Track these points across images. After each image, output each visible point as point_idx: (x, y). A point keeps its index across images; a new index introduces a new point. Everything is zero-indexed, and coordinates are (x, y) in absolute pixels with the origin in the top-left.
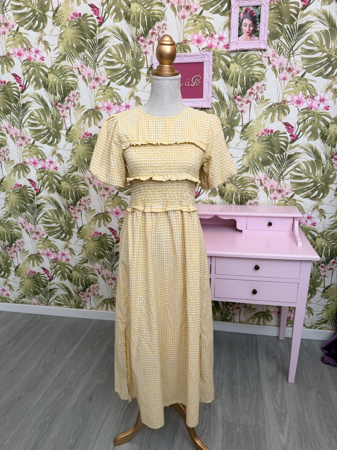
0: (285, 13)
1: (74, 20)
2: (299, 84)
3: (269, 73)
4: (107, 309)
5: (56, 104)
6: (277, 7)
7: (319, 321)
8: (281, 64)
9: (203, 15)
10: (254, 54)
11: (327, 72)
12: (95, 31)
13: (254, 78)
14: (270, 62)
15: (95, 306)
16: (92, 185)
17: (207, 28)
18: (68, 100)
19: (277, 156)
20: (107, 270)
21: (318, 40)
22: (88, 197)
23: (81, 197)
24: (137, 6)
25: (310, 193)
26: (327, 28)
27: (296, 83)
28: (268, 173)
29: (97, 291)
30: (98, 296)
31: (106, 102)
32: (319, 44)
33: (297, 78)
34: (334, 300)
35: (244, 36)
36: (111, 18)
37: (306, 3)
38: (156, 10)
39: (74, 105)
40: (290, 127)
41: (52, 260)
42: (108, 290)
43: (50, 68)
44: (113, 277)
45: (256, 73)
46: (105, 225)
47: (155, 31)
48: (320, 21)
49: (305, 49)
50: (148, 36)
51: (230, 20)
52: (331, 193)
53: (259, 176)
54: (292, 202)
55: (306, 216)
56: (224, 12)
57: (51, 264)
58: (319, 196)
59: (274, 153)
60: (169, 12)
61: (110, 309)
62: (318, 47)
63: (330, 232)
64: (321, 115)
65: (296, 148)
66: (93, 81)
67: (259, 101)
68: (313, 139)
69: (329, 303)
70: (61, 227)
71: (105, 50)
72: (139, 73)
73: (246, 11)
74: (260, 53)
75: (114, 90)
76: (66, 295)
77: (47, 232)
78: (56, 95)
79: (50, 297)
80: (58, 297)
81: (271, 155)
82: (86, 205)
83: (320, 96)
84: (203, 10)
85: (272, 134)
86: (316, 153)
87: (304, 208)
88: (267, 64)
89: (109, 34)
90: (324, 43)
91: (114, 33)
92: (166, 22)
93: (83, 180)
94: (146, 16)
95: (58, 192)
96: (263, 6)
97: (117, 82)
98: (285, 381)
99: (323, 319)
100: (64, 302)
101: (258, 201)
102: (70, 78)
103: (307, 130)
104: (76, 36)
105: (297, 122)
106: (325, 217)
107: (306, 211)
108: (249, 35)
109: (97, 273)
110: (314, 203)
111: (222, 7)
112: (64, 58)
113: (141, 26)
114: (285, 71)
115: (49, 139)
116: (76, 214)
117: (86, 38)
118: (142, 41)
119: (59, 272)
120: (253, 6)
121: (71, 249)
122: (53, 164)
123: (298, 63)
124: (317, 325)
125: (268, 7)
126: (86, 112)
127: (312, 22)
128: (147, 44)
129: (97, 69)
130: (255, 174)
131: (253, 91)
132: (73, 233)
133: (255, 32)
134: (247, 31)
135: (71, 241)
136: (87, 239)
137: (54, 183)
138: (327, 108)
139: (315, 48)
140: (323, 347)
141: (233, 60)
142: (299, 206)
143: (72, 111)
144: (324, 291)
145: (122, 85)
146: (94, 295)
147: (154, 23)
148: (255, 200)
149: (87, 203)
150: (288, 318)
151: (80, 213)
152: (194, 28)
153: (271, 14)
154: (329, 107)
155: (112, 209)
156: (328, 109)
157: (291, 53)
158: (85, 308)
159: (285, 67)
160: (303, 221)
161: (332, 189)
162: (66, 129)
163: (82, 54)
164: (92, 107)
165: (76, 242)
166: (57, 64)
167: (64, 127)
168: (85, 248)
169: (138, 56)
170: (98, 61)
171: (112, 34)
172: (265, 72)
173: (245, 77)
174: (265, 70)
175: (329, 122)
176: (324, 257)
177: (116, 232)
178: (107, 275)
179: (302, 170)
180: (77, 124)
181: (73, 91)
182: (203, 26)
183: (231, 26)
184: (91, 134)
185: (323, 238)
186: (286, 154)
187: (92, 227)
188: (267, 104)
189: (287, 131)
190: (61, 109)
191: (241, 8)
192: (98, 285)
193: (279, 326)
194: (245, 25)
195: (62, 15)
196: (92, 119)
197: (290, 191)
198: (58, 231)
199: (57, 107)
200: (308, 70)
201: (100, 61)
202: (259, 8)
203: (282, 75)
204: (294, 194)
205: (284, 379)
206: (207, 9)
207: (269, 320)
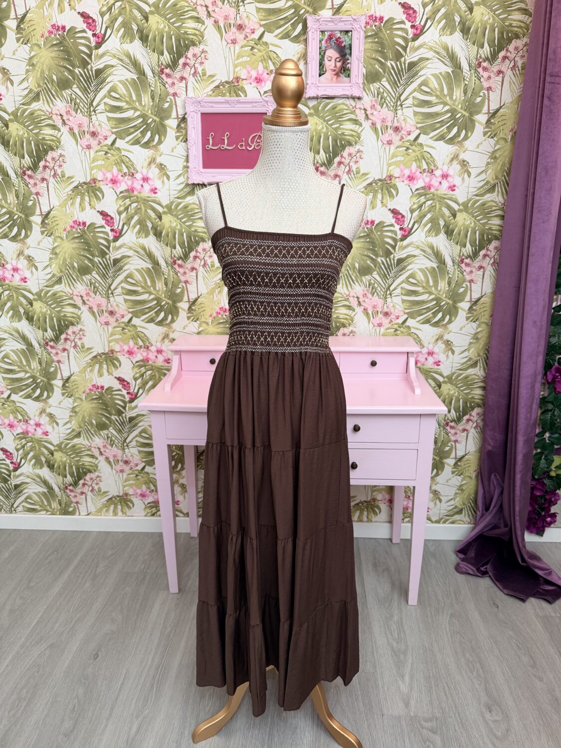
0: (388, 44)
1: (53, 36)
2: (410, 151)
3: (367, 133)
4: (115, 514)
5: (24, 173)
6: (376, 34)
7: (451, 510)
8: (383, 120)
9: (264, 39)
10: (343, 104)
11: (451, 135)
12: (90, 56)
13: (344, 139)
14: (367, 117)
15: (95, 510)
16: (87, 306)
17: (271, 60)
18: (45, 167)
19: (382, 261)
20: (114, 448)
21: (437, 87)
22: (80, 327)
23: (67, 327)
24: (159, 20)
25: (431, 316)
26: (450, 70)
27: (406, 150)
28: (369, 287)
29: (97, 484)
30: (100, 493)
31: (109, 171)
32: (438, 93)
33: (407, 141)
34: (470, 477)
35: (329, 75)
36: (116, 37)
37: (419, 31)
38: (189, 28)
39: (55, 175)
40: (400, 217)
41: (18, 434)
42: (116, 481)
43: (12, 112)
44: (125, 459)
45: (347, 132)
46: (109, 373)
47: (188, 61)
48: (439, 59)
49: (418, 99)
50: (177, 67)
51: (306, 49)
52: (462, 315)
53: (355, 291)
54: (404, 330)
55: (425, 351)
56: (297, 37)
57: (17, 442)
58: (444, 320)
59: (377, 256)
60: (210, 32)
61: (120, 513)
62: (437, 96)
63: (462, 374)
64: (445, 198)
65: (410, 249)
66: (88, 136)
67: (353, 175)
68: (434, 234)
69: (464, 482)
70: (34, 378)
71: (107, 88)
72: (164, 126)
73: (330, 37)
74: (352, 102)
75: (123, 153)
76: (44, 494)
77: (9, 387)
78: (24, 158)
79: (16, 498)
80: (29, 497)
81: (372, 258)
82: (76, 340)
83: (442, 170)
84: (264, 32)
85: (373, 227)
86: (438, 256)
87: (422, 339)
88: (363, 119)
89: (114, 62)
90: (446, 92)
91: (121, 60)
92: (206, 48)
93: (71, 298)
94: (173, 37)
95: (28, 319)
96: (356, 32)
97: (128, 139)
98: (403, 602)
99: (456, 507)
100: (40, 506)
101: (354, 329)
102: (48, 131)
103: (424, 221)
104: (56, 62)
105: (410, 209)
106: (453, 353)
107: (425, 344)
108: (335, 75)
109: (97, 453)
110: (437, 331)
111: (294, 28)
112: (37, 97)
113: (166, 52)
114: (390, 131)
115: (11, 231)
116: (59, 355)
117: (73, 66)
118: (168, 76)
119: (31, 454)
120: (341, 31)
121: (51, 416)
122: (19, 272)
123: (408, 119)
124: (448, 518)
125: (362, 33)
126: (76, 187)
127: (428, 59)
128: (176, 81)
129: (94, 117)
130: (350, 289)
131: (343, 160)
132: (55, 387)
133: (344, 71)
134: (332, 67)
135: (50, 401)
136: (78, 398)
137: (21, 304)
138: (452, 188)
139: (433, 99)
140: (458, 549)
141: (312, 111)
142: (416, 336)
143: (51, 185)
144: (456, 464)
145: (136, 144)
146: (92, 490)
147: (187, 48)
148: (351, 328)
149: (78, 336)
150: (404, 509)
151: (65, 354)
152: (251, 59)
153: (367, 45)
154: (454, 186)
155: (121, 347)
156: (454, 190)
157: (398, 104)
158: (77, 513)
159: (389, 124)
160: (421, 358)
161: (463, 310)
162: (41, 215)
163: (69, 91)
164: (86, 179)
165: (59, 404)
166: (25, 107)
167: (38, 212)
168: (76, 412)
169: (162, 99)
170: (95, 104)
171: (118, 62)
172: (361, 132)
173: (330, 138)
174: (361, 129)
175: (456, 209)
176: (454, 413)
177: (128, 383)
178: (115, 456)
179: (418, 282)
180: (59, 206)
181: (53, 152)
182: (265, 57)
183: (308, 59)
184: (84, 224)
185: (451, 384)
186: (394, 257)
187: (87, 377)
188: (365, 180)
189: (395, 222)
190: (32, 181)
191: (322, 31)
192: (100, 475)
193: (391, 522)
194: (329, 59)
195: (33, 27)
196: (87, 198)
197: (403, 314)
198: (28, 386)
199: (26, 177)
200: (424, 131)
201: (98, 105)
202: (350, 34)
203: (386, 137)
204: (407, 318)
205: (402, 600)
206: (270, 32)
207: (375, 513)
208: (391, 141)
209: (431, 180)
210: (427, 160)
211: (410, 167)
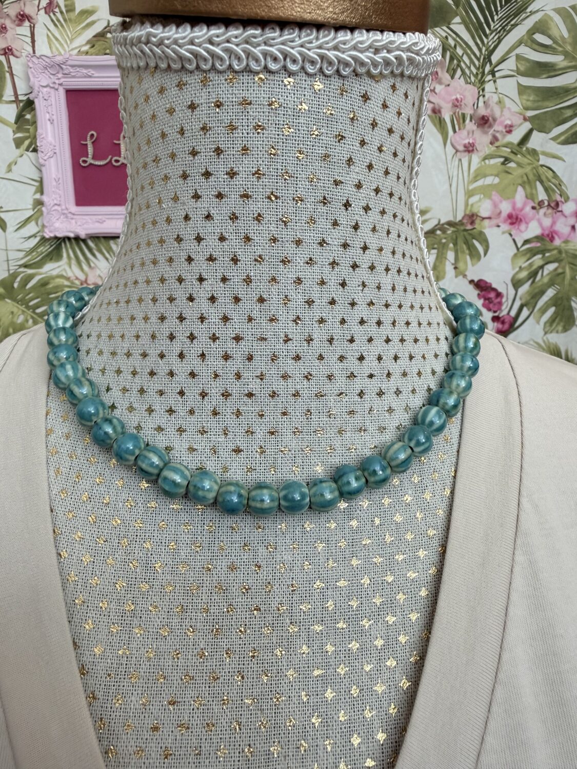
208: (472, 145)
209: (554, 223)
210: (547, 184)
211: (511, 197)
